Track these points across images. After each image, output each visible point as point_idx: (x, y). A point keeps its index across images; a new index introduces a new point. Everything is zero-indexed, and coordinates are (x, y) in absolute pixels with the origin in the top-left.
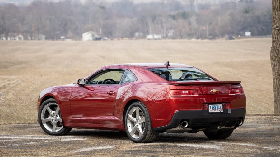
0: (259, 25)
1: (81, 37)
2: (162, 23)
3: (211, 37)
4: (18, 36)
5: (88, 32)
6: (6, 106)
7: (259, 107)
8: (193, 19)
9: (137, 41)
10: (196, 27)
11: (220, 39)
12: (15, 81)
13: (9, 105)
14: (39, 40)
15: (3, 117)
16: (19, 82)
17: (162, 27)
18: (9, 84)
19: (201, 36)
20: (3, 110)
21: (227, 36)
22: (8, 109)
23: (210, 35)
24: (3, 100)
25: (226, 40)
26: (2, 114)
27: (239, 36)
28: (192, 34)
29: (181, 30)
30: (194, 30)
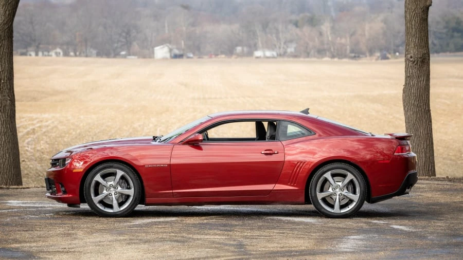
1: (153, 53)
2: (278, 32)
3: (353, 55)
4: (54, 51)
5: (162, 44)
6: (35, 161)
8: (326, 27)
9: (239, 60)
10: (330, 38)
11: (368, 58)
12: (50, 122)
13: (40, 158)
14: (87, 56)
15: (31, 178)
16: (56, 123)
17: (278, 38)
18: (40, 127)
19: (338, 54)
20: (31, 166)
21: (378, 54)
22: (39, 165)
23: (352, 51)
24: (32, 151)
25: (377, 59)
27: (397, 54)
28: (324, 50)
29: (308, 44)
30: (328, 44)
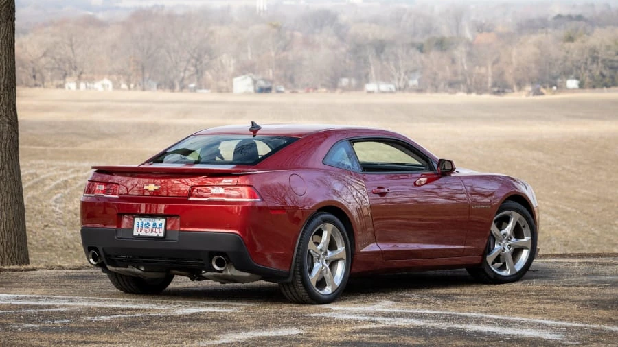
0: (595, 66)
1: (232, 85)
2: (397, 59)
3: (496, 89)
4: (101, 82)
5: (244, 74)
6: (65, 226)
7: (608, 236)
8: (460, 53)
9: (345, 95)
10: (466, 67)
11: (516, 93)
13: (72, 222)
14: (144, 89)
15: (57, 250)
17: (397, 68)
18: (74, 179)
19: (477, 88)
20: (58, 234)
21: (529, 88)
22: (70, 232)
23: (494, 85)
24: (60, 211)
25: (527, 95)
26: (55, 243)
27: (555, 88)
28: (458, 83)
29: (436, 74)
30: (462, 74)
